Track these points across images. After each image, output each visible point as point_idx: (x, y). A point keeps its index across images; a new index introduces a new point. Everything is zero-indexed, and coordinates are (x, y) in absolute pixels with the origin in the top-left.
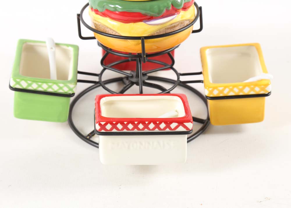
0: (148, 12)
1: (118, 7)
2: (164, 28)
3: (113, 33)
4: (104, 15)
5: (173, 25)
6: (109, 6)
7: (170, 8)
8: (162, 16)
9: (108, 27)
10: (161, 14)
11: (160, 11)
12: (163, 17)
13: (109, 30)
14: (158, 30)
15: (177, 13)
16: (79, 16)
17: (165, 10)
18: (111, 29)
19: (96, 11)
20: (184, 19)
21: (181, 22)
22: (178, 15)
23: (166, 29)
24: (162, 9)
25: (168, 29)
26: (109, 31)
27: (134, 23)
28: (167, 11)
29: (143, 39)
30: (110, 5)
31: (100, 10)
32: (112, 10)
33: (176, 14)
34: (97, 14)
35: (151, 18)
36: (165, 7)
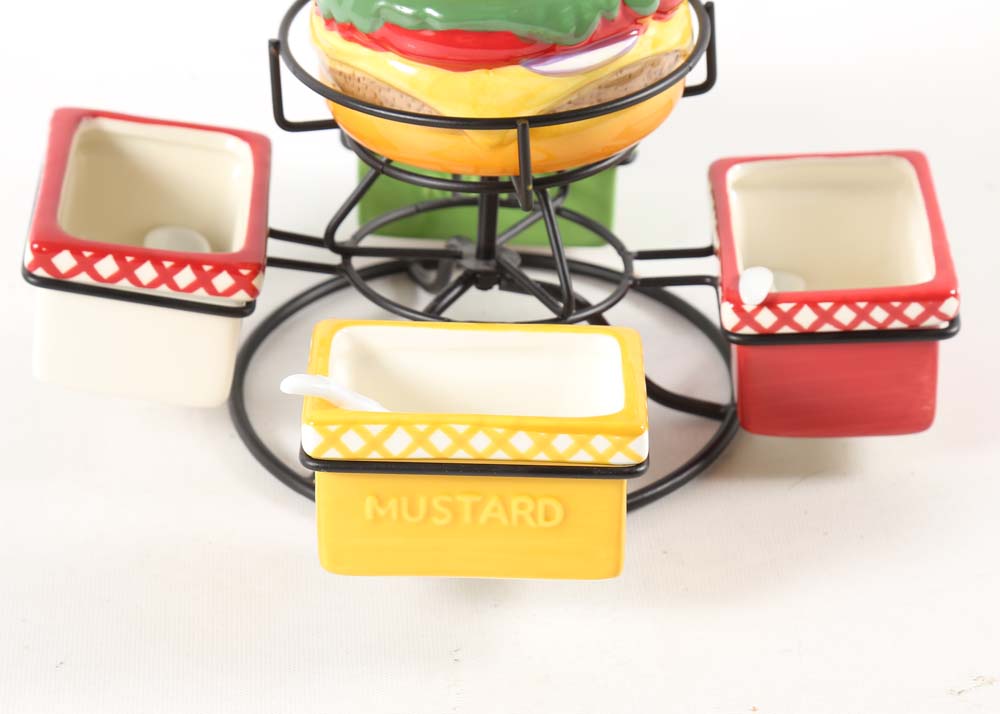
0: (541, 30)
1: (431, 16)
2: (595, 85)
3: (409, 106)
4: (378, 42)
5: (626, 72)
6: (396, 11)
7: (617, 13)
8: (591, 41)
9: (390, 87)
10: (585, 38)
11: (582, 25)
12: (593, 44)
13: (397, 95)
14: (573, 93)
15: (638, 30)
16: (277, 50)
17: (598, 20)
18: (403, 93)
19: (349, 31)
20: (662, 48)
21: (654, 62)
22: (640, 38)
23: (600, 87)
24: (587, 17)
25: (608, 86)
26: (394, 99)
27: (490, 71)
28: (607, 22)
29: (522, 126)
30: (398, 7)
31: (363, 25)
32: (408, 24)
33: (634, 32)
34: (350, 39)
35: (550, 51)
36: (597, 8)
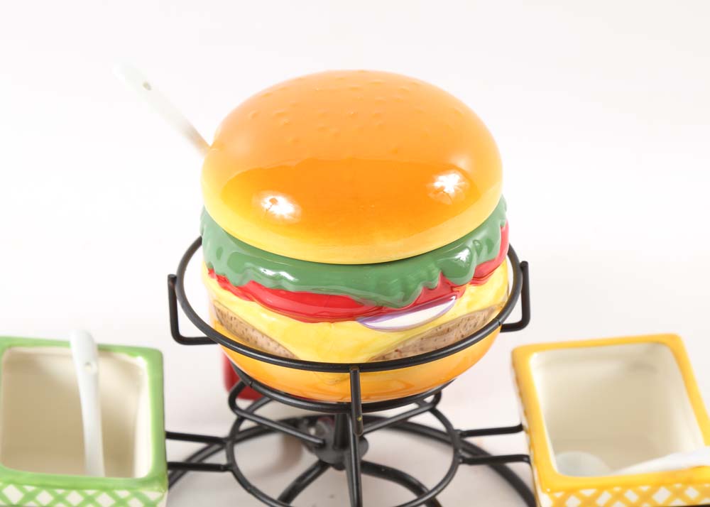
0: (373, 295)
1: (286, 279)
2: (420, 337)
3: (269, 344)
4: (246, 292)
5: (443, 328)
6: (259, 272)
7: (437, 282)
8: (415, 304)
9: (254, 329)
10: (411, 302)
11: (407, 293)
12: (418, 306)
13: (259, 336)
14: (400, 344)
15: (456, 295)
16: (175, 282)
17: (420, 289)
18: (263, 335)
19: (223, 281)
20: (477, 307)
22: (458, 300)
23: (422, 339)
24: (411, 287)
25: (429, 338)
26: (257, 338)
27: (332, 324)
28: (428, 290)
29: (354, 370)
30: (262, 270)
31: (234, 278)
32: (268, 284)
33: (454, 297)
34: (225, 288)
35: (379, 311)
36: (421, 280)
